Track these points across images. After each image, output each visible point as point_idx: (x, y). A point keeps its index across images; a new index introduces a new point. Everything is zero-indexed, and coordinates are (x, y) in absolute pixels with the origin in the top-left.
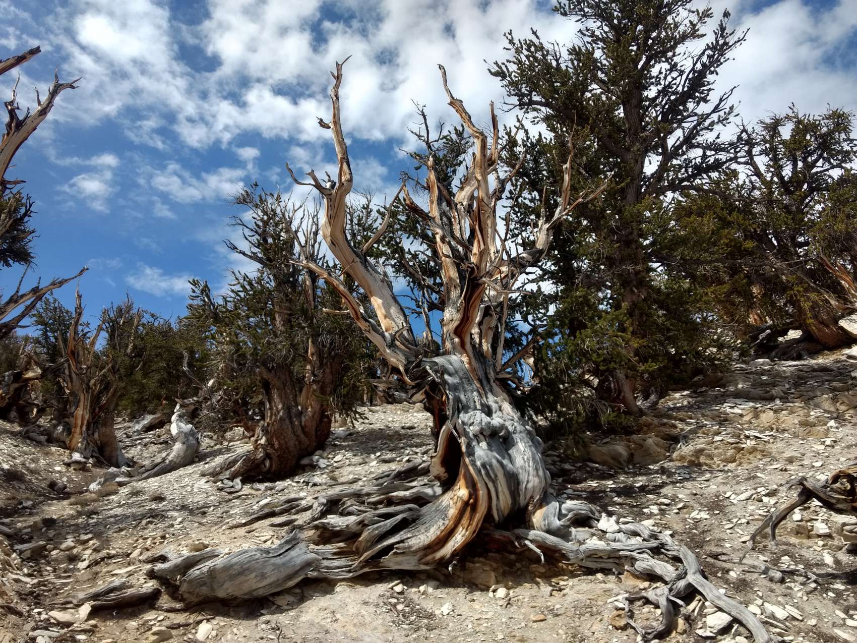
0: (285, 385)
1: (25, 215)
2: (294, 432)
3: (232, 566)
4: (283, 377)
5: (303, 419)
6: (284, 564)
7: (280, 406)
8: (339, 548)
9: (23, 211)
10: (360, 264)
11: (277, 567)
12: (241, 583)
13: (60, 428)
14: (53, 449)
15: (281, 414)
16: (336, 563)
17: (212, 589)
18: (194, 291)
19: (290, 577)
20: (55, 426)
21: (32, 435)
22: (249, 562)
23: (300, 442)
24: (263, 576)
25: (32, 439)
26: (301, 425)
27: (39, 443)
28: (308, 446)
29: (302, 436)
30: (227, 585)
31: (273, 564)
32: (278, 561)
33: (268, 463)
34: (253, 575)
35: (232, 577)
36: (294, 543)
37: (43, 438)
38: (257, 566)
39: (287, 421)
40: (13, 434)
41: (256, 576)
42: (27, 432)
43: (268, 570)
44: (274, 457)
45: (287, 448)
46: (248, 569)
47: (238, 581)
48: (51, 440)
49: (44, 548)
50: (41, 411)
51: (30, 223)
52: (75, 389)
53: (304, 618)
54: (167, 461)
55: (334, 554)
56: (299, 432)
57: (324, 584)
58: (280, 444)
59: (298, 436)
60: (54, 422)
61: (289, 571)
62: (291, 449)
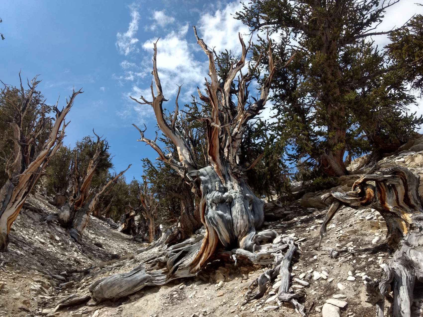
13: (146, 235)
14: (144, 244)
20: (144, 234)
21: (137, 239)
25: (136, 241)
27: (139, 242)
37: (141, 240)
40: (129, 240)
42: (135, 238)
48: (144, 240)
50: (139, 228)
60: (144, 232)
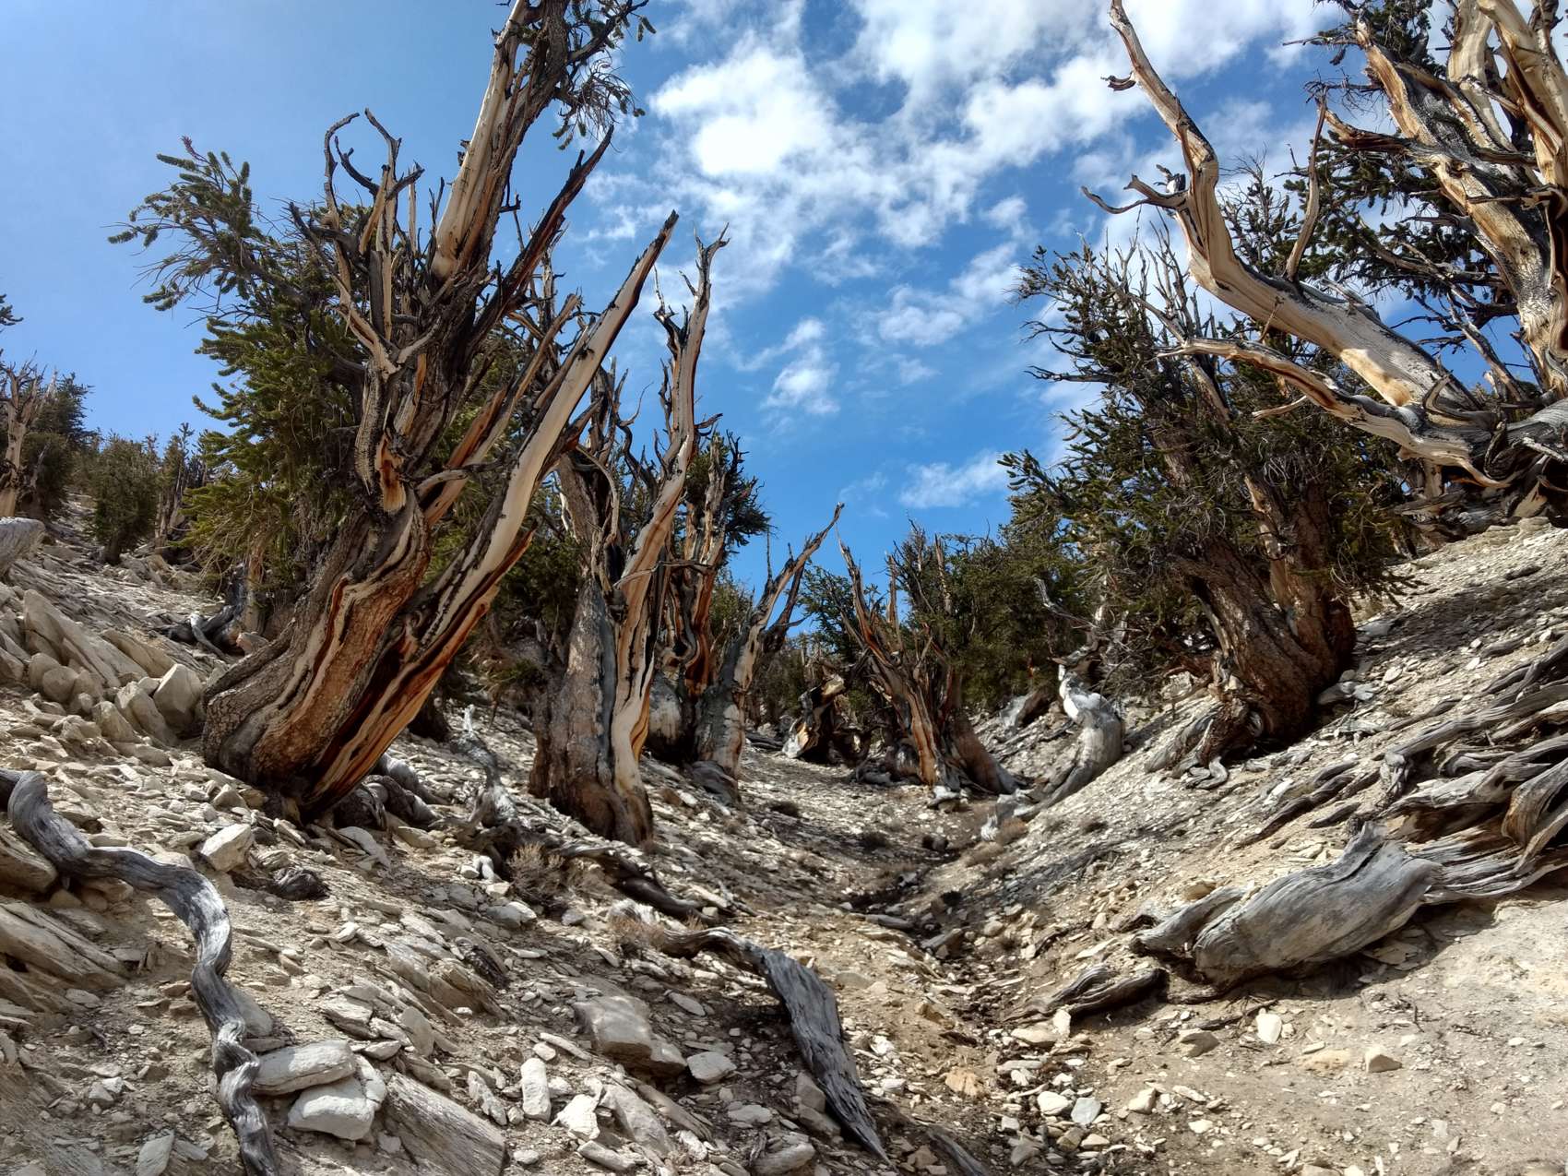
0: (1232, 575)
1: (736, 461)
2: (1284, 652)
3: (1271, 910)
4: (1223, 561)
5: (1292, 624)
6: (1368, 889)
7: (1239, 615)
8: (1470, 838)
9: (730, 457)
10: (1291, 302)
11: (1356, 897)
12: (1300, 937)
13: (901, 756)
14: (905, 789)
15: (1247, 627)
16: (1475, 868)
17: (1253, 956)
18: (1013, 475)
19: (1391, 910)
20: (894, 754)
21: (869, 775)
22: (1299, 898)
23: (1303, 666)
24: (1337, 918)
25: (871, 782)
26: (1292, 636)
27: (883, 786)
28: (1322, 669)
29: (1303, 654)
30: (1275, 944)
31: (1348, 893)
32: (1354, 885)
33: (1257, 720)
34: (1317, 920)
35: (1281, 930)
36: (1372, 847)
37: (885, 777)
38: (1317, 901)
39: (1263, 636)
40: (846, 781)
41: (1324, 920)
42: (861, 773)
43: (1342, 905)
44: (1265, 706)
45: (1284, 684)
46: (1303, 910)
47: (1293, 935)
48: (897, 777)
49: (961, 937)
50: (866, 739)
51: (747, 472)
52: (898, 690)
53: (1452, 980)
54: (1082, 764)
55: (1465, 851)
56: (1294, 648)
57: (1466, 912)
58: (1265, 681)
59: (1294, 657)
60: (889, 748)
61: (1386, 899)
62: (1292, 683)
